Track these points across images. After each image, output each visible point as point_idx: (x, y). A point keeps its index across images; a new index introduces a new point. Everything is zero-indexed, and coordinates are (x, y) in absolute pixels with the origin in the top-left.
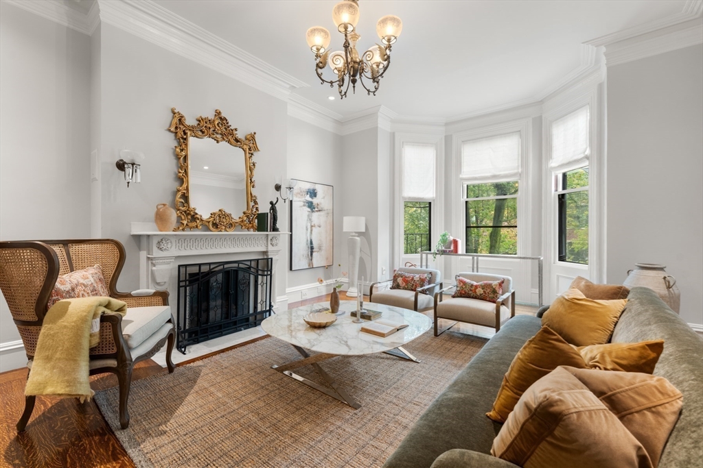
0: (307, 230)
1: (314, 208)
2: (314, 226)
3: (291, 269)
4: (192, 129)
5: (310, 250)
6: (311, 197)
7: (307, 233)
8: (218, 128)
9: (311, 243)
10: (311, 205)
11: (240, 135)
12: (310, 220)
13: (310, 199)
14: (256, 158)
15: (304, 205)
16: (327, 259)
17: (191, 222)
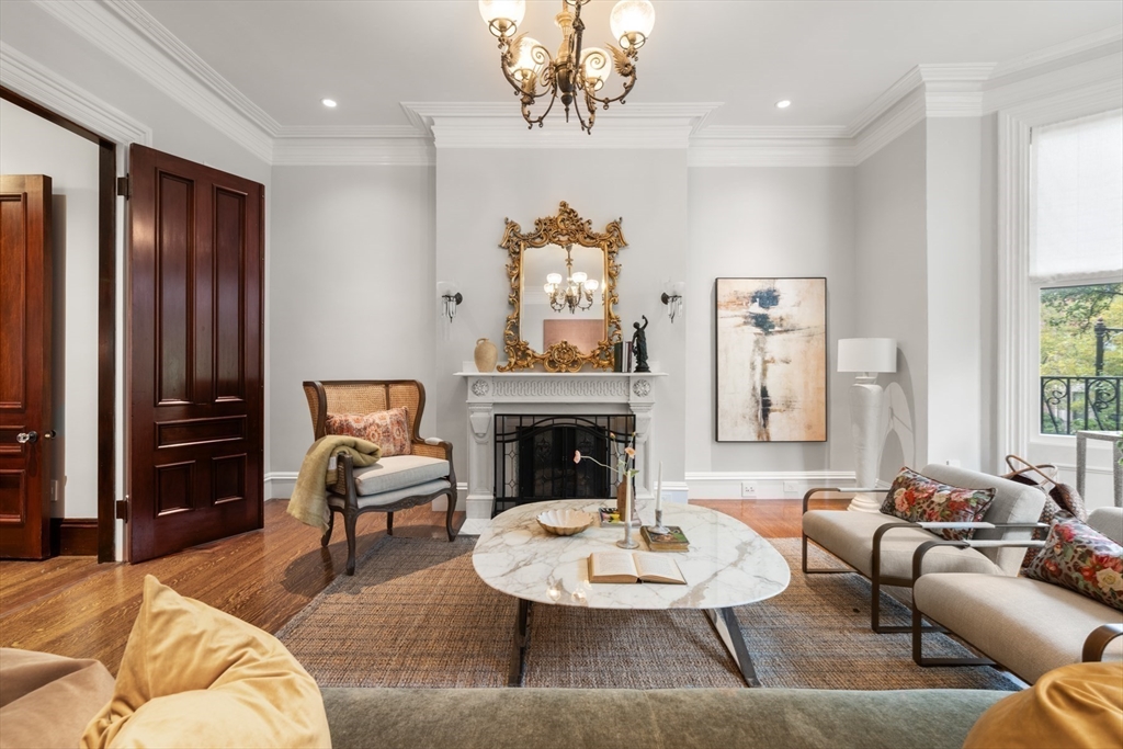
0: (753, 368)
1: (773, 327)
2: (773, 361)
3: (717, 440)
4: (525, 239)
5: (761, 407)
6: (761, 305)
7: (752, 376)
8: (566, 228)
9: (764, 392)
10: (762, 322)
11: (598, 228)
12: (762, 349)
13: (761, 311)
14: (622, 257)
15: (745, 323)
16: (809, 427)
17: (521, 359)
